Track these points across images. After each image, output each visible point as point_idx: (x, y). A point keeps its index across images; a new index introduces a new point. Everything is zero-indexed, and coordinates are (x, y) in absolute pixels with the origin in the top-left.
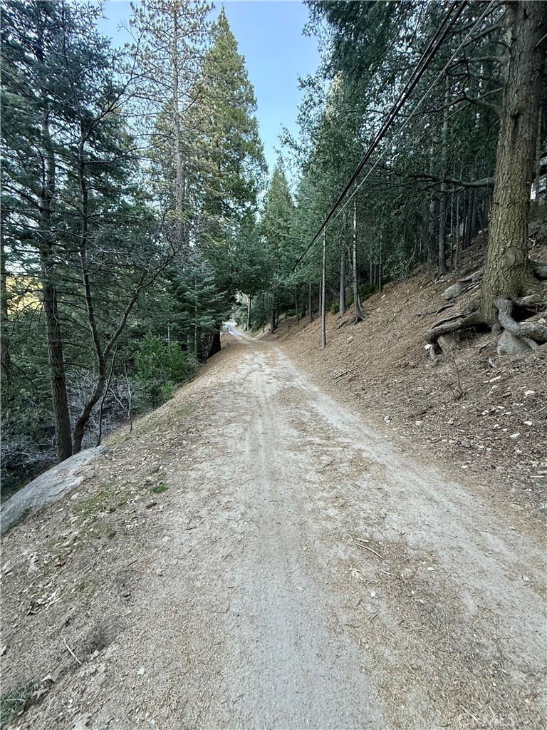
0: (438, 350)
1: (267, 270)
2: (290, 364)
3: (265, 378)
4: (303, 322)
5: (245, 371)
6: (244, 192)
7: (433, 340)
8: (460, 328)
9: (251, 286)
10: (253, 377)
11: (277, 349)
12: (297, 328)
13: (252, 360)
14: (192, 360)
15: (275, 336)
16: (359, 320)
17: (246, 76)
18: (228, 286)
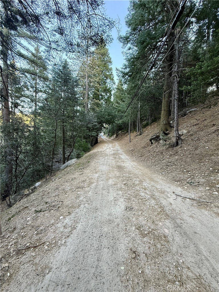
0: (152, 143)
1: (114, 117)
2: (119, 148)
3: (110, 150)
4: (126, 134)
5: (105, 149)
6: (107, 91)
7: (151, 141)
8: (155, 138)
9: (108, 122)
10: (107, 150)
11: (116, 143)
12: (124, 136)
13: (108, 146)
14: (89, 145)
15: (117, 139)
16: (141, 134)
17: (109, 55)
18: (101, 123)
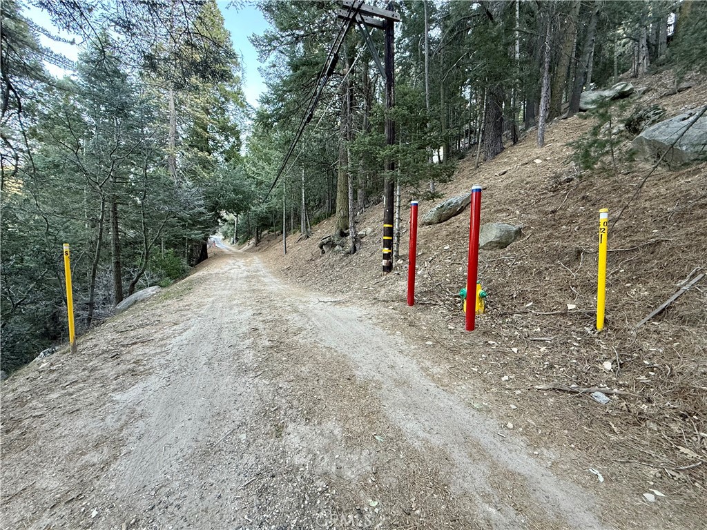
0: (323, 252)
1: (248, 197)
2: (261, 266)
3: (240, 271)
4: (280, 237)
5: (228, 269)
6: (229, 131)
7: (321, 247)
8: (329, 242)
9: (235, 207)
10: (232, 271)
11: (255, 257)
12: (274, 241)
13: (234, 264)
14: (184, 263)
15: (258, 248)
16: (308, 237)
17: (231, 45)
18: (215, 208)
